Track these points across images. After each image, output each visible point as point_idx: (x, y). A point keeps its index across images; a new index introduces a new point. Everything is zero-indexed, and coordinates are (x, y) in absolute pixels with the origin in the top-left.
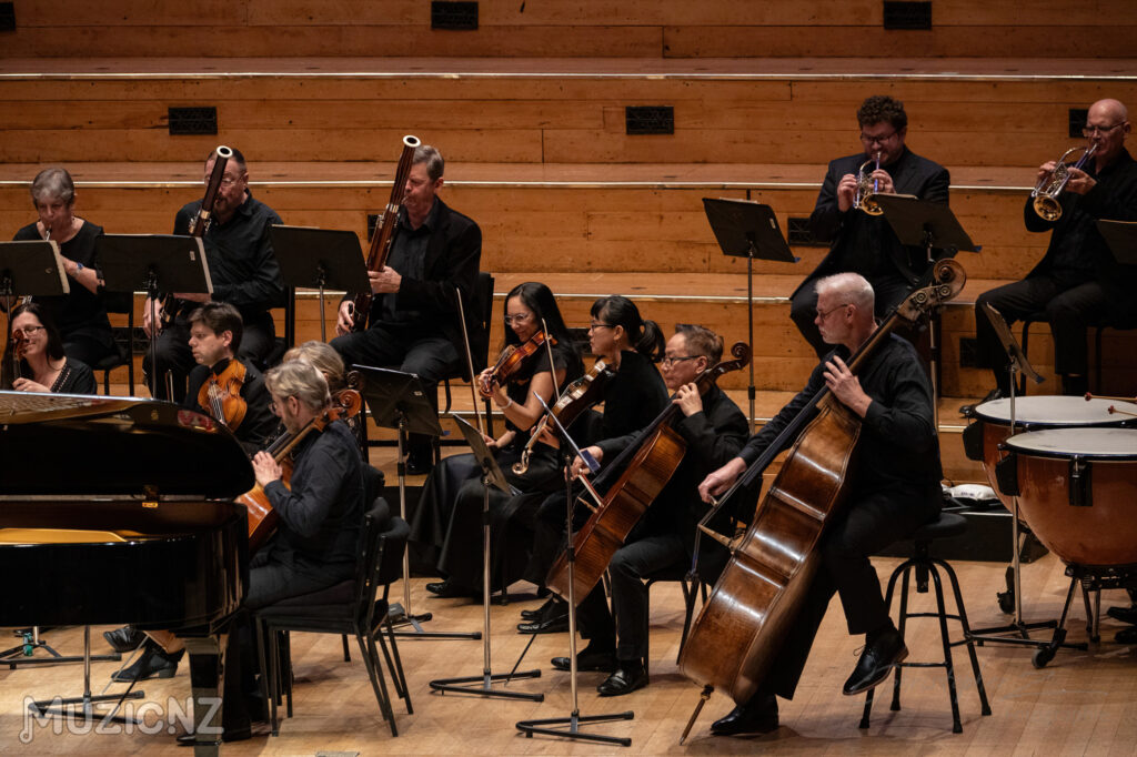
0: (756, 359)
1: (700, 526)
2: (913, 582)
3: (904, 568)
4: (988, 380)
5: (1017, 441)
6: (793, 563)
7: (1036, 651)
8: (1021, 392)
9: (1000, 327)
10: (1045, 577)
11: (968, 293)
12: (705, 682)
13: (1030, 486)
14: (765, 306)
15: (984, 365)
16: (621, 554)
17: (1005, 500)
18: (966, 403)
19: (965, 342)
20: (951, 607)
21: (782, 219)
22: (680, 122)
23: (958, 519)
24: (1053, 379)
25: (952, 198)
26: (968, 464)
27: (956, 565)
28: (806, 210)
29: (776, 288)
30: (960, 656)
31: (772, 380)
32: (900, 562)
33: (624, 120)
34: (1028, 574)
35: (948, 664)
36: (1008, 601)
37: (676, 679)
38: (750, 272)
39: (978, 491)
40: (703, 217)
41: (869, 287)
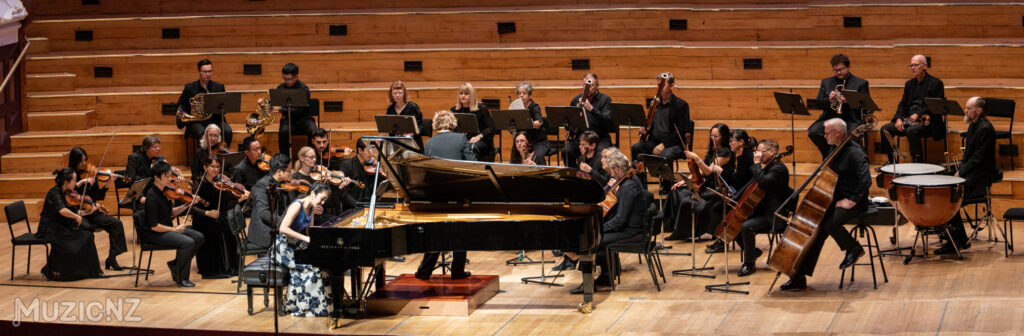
0: (796, 151)
1: (776, 213)
2: (858, 234)
3: (855, 229)
4: (885, 158)
5: (896, 181)
6: (813, 227)
7: (904, 258)
8: (897, 162)
9: (889, 138)
10: (907, 230)
11: (878, 126)
12: (777, 271)
13: (902, 197)
14: (799, 132)
15: (883, 152)
16: (745, 224)
17: (892, 203)
18: (878, 167)
19: (876, 144)
20: (873, 243)
21: (805, 100)
22: (764, 65)
23: (875, 210)
24: (909, 158)
25: (871, 91)
26: (878, 189)
27: (873, 227)
28: (814, 96)
29: (803, 125)
30: (876, 261)
31: (802, 159)
32: (853, 226)
33: (742, 63)
34: (901, 230)
35: (872, 264)
36: (894, 240)
37: (766, 270)
38: (793, 119)
39: (882, 199)
40: (774, 99)
41: (844, 123)
